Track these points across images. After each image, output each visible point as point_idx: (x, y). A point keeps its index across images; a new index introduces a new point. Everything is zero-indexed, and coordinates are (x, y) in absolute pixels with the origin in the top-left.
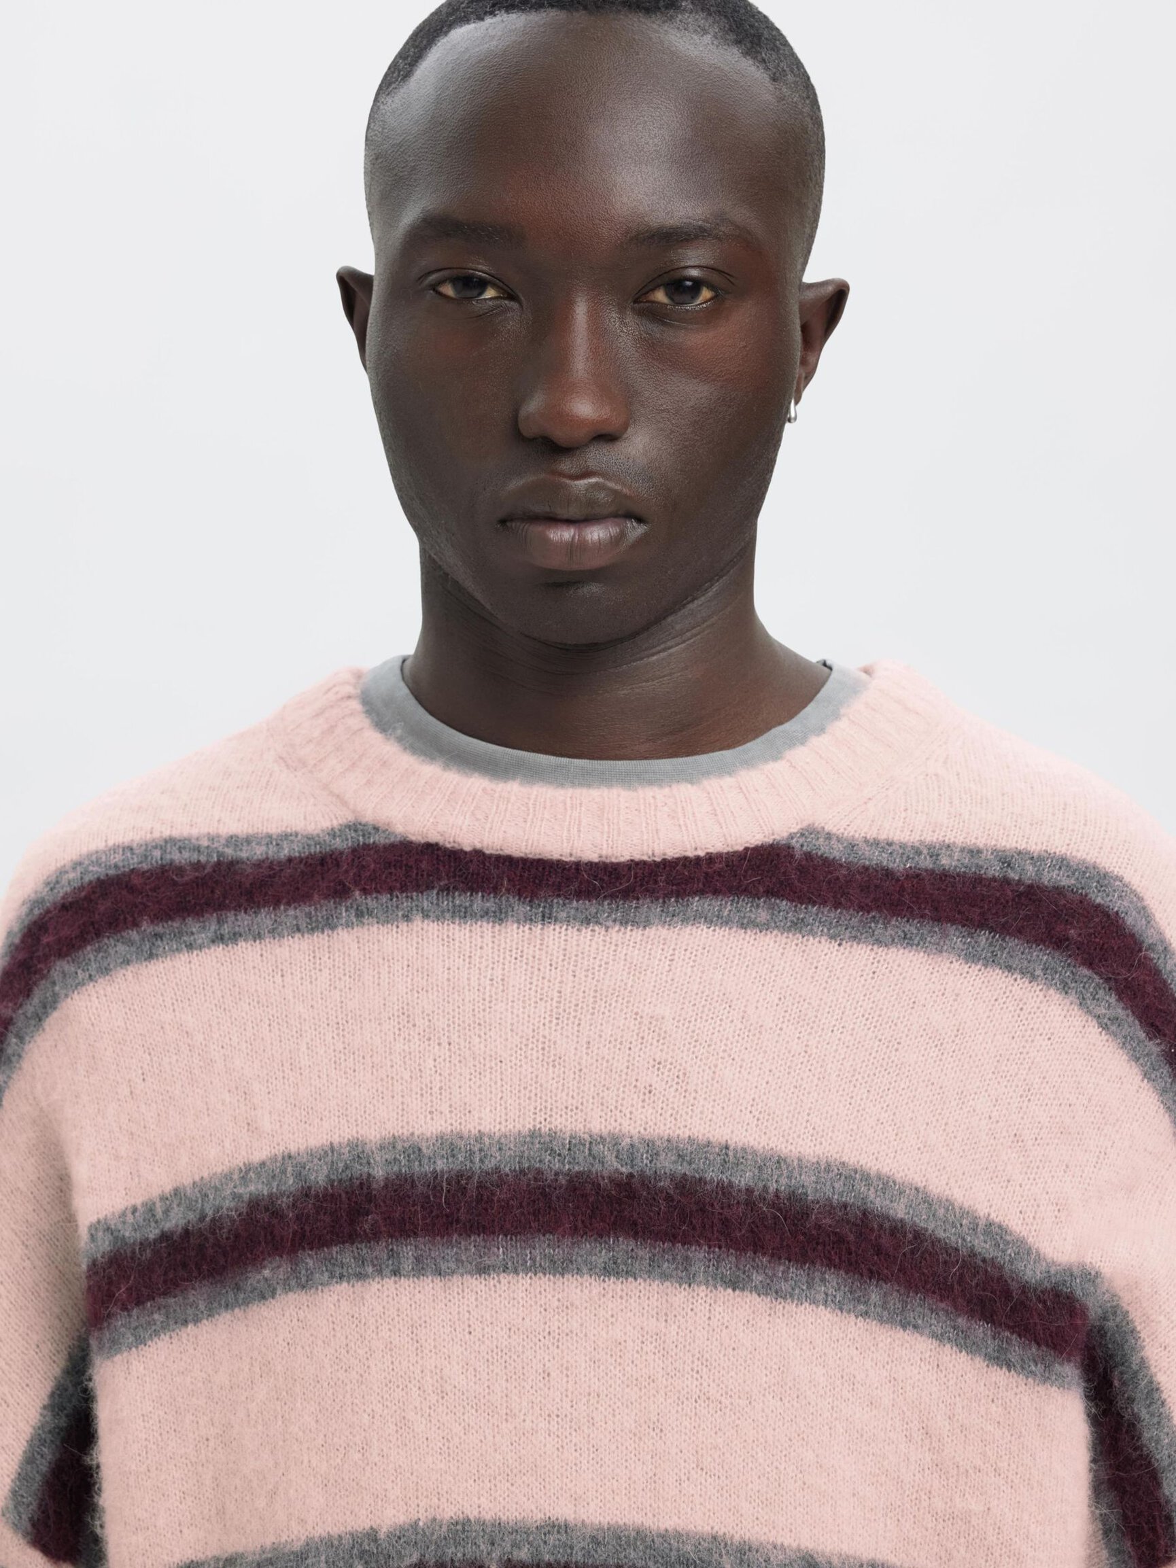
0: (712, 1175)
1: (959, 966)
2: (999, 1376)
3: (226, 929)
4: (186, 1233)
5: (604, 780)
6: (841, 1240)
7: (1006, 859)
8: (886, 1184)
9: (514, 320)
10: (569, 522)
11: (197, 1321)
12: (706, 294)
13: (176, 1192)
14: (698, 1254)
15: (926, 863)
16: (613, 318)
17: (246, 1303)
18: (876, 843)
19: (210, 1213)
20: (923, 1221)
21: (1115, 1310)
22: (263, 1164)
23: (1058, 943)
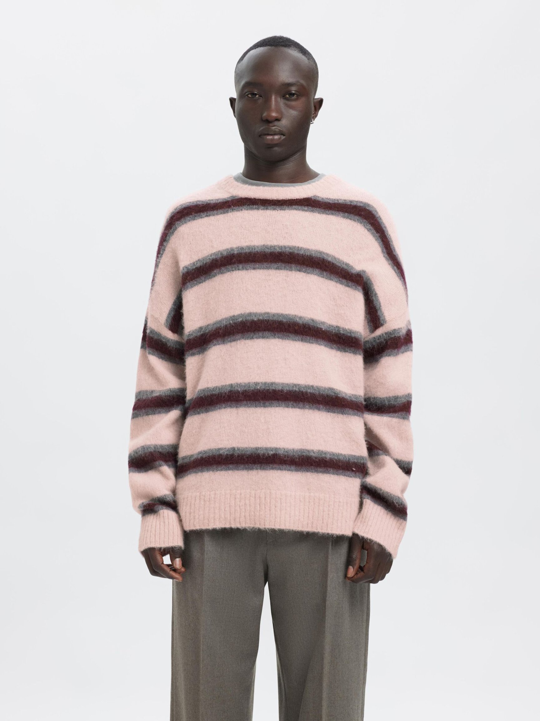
0: (296, 252)
1: (342, 219)
2: (347, 288)
3: (208, 214)
4: (201, 266)
5: (278, 186)
6: (319, 264)
7: (351, 202)
8: (327, 254)
9: (261, 101)
10: (271, 135)
11: (202, 282)
12: (295, 96)
13: (199, 260)
14: (293, 266)
15: (336, 202)
16: (279, 99)
17: (211, 278)
18: (327, 198)
19: (205, 262)
20: (334, 262)
21: (369, 279)
22: (215, 253)
23: (360, 215)
